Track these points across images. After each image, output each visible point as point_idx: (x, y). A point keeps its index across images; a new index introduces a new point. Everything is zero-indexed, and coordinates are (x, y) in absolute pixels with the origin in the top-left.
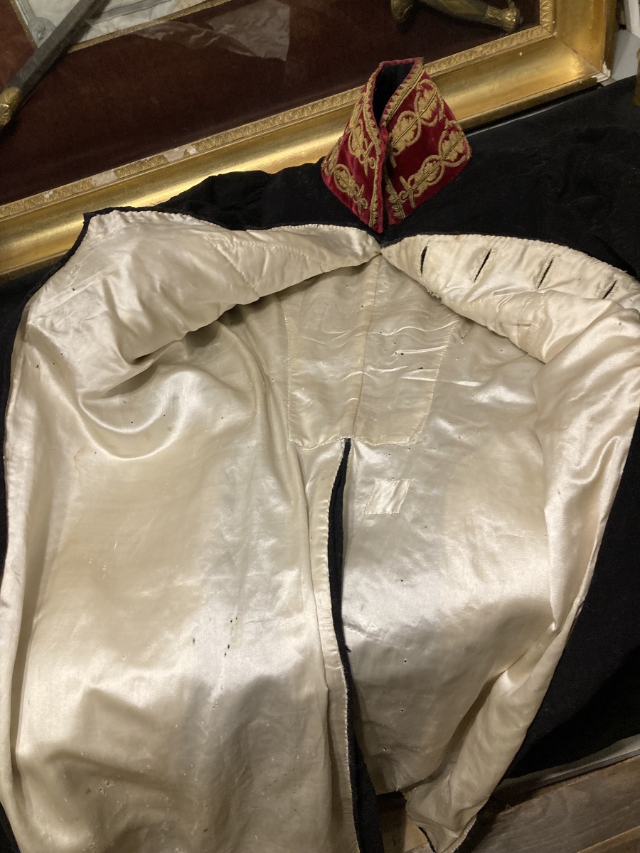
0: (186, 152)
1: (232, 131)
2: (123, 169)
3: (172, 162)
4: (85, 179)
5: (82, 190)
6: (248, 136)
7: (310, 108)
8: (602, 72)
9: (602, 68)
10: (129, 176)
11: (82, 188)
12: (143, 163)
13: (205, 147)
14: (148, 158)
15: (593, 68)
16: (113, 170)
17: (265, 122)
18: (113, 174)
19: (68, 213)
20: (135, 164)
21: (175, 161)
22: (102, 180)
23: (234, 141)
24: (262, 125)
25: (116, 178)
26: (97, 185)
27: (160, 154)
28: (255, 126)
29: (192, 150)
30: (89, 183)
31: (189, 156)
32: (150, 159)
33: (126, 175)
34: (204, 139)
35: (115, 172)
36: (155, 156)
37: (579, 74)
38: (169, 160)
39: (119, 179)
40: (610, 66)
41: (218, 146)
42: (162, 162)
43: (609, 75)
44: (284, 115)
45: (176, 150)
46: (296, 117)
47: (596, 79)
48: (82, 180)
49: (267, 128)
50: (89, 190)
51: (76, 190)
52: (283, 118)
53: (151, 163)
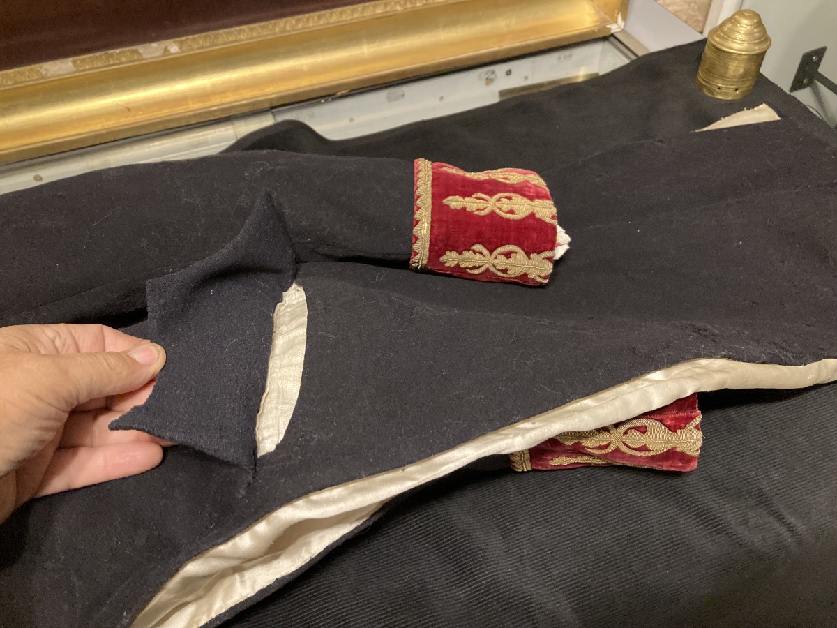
0: (166, 50)
1: (225, 33)
2: (84, 59)
3: (147, 59)
4: (33, 66)
5: (27, 79)
6: (242, 40)
7: (316, 18)
8: (616, 22)
9: (617, 18)
10: (91, 69)
11: (29, 76)
12: (111, 55)
13: (191, 46)
14: (118, 51)
15: (607, 18)
16: (71, 59)
18: (70, 64)
19: (6, 105)
20: (101, 56)
21: (151, 58)
22: (55, 69)
23: (225, 43)
24: (260, 30)
25: (75, 69)
26: (49, 75)
27: (134, 48)
28: (252, 30)
29: (173, 47)
30: (38, 72)
31: (170, 54)
32: (120, 52)
33: (88, 67)
34: (191, 37)
35: (74, 62)
36: (127, 49)
37: (596, 21)
38: (144, 56)
39: (76, 72)
40: (624, 19)
41: (206, 47)
42: (136, 57)
43: (622, 27)
44: (286, 22)
45: (154, 45)
47: (610, 29)
48: (28, 67)
49: (266, 33)
50: (37, 80)
51: (19, 78)
52: (285, 26)
53: (120, 57)
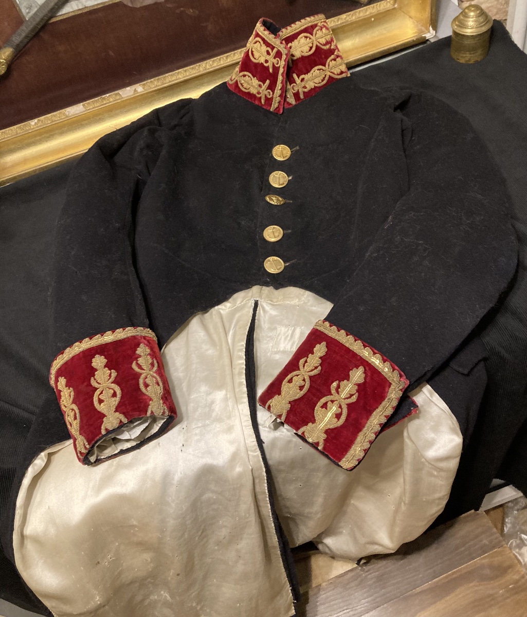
0: (135, 90)
1: (169, 75)
2: (89, 103)
3: (124, 98)
4: (61, 111)
5: (59, 119)
6: (180, 79)
7: (225, 58)
8: (429, 32)
9: (429, 29)
10: (93, 108)
11: (59, 117)
12: (104, 98)
13: (149, 86)
14: (108, 95)
15: (423, 28)
16: (82, 104)
17: (193, 68)
18: (82, 106)
19: (48, 135)
20: (98, 100)
21: (127, 97)
22: (73, 111)
23: (170, 82)
24: (191, 71)
25: (84, 109)
26: (70, 115)
27: (116, 92)
28: (185, 71)
29: (139, 88)
30: (64, 114)
31: (138, 93)
32: (109, 96)
33: (91, 107)
34: (149, 81)
35: (83, 105)
36: (113, 93)
37: (415, 33)
38: (123, 96)
39: (87, 110)
40: (435, 28)
41: (159, 86)
42: (118, 97)
43: (434, 34)
44: (206, 63)
45: (128, 88)
46: (215, 64)
47: (425, 37)
48: (59, 112)
49: (194, 72)
50: (64, 118)
51: (54, 119)
52: (206, 66)
53: (110, 98)
